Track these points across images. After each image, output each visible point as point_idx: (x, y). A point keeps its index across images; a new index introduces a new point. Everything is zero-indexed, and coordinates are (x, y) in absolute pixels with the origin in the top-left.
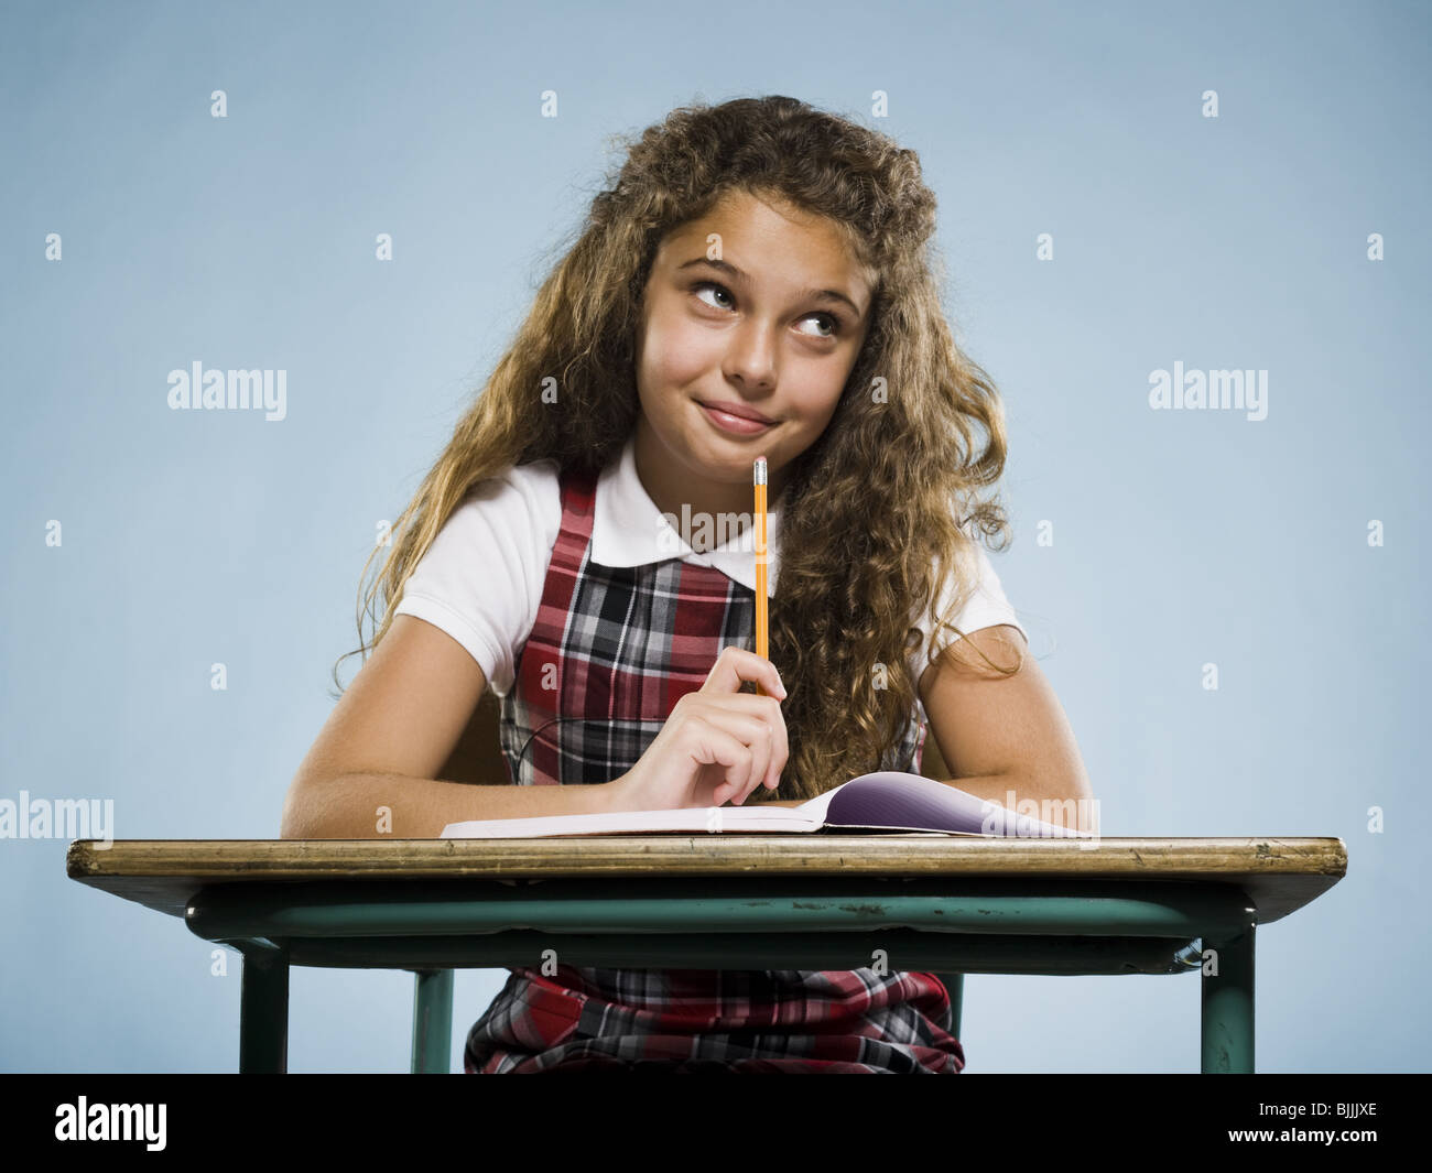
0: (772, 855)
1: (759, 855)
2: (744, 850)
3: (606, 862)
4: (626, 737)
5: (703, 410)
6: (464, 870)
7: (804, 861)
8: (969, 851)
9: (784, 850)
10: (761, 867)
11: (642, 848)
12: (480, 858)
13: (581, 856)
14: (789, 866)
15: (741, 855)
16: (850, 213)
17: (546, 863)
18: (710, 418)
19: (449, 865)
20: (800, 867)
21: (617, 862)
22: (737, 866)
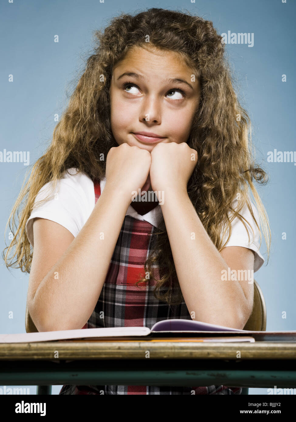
0: (176, 351)
1: (170, 351)
2: (163, 348)
3: (100, 354)
4: (110, 291)
5: (134, 135)
6: (36, 357)
7: (191, 353)
8: (267, 349)
9: (182, 348)
10: (171, 356)
11: (117, 347)
12: (42, 352)
13: (89, 351)
14: (184, 355)
15: (162, 351)
16: (181, 48)
17: (73, 354)
18: (137, 138)
19: (28, 355)
20: (189, 356)
21: (106, 354)
22: (160, 356)
